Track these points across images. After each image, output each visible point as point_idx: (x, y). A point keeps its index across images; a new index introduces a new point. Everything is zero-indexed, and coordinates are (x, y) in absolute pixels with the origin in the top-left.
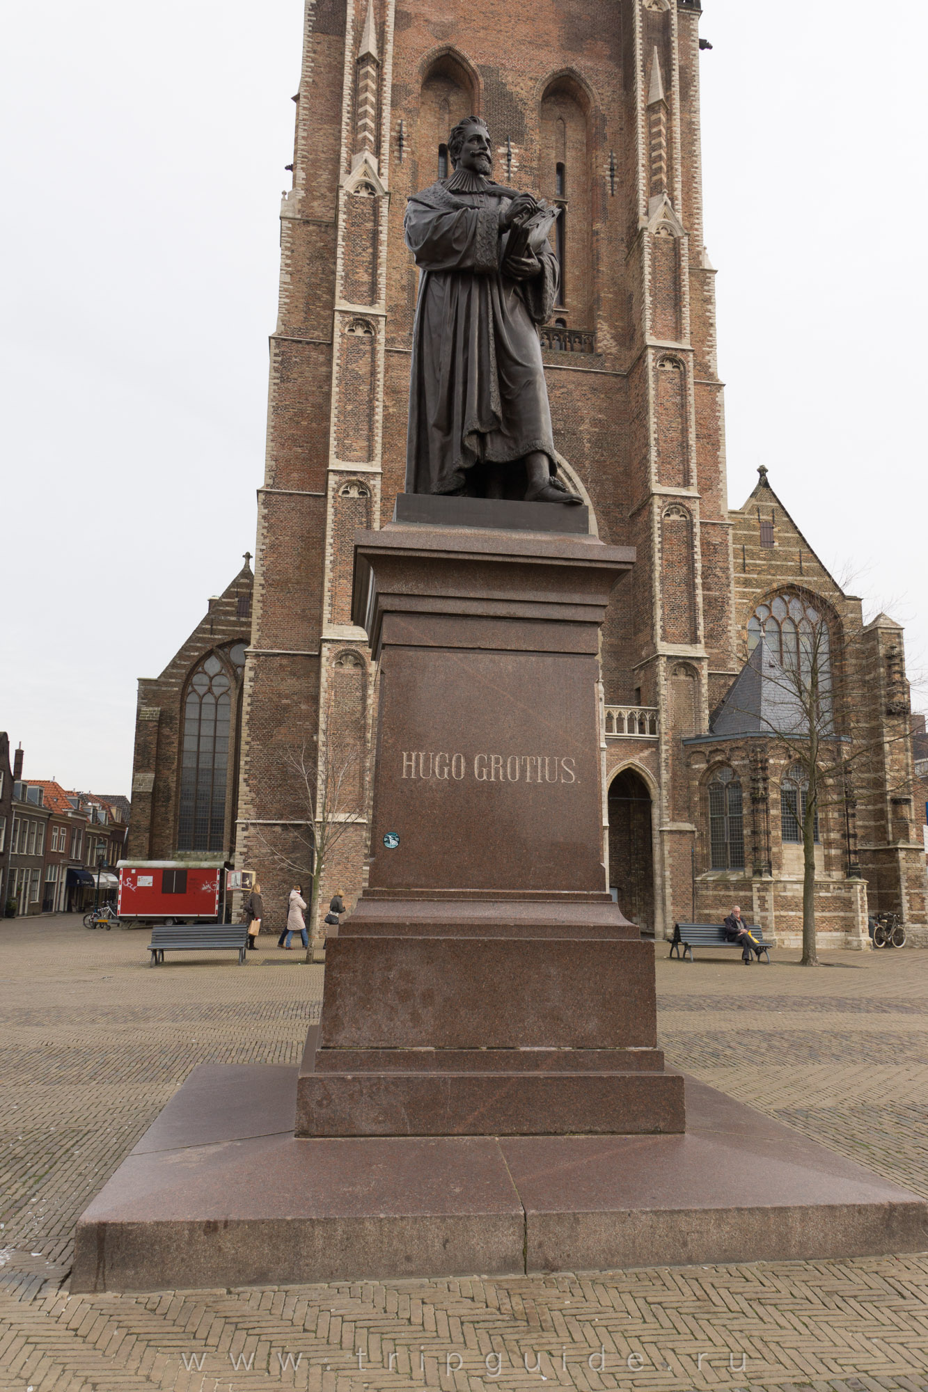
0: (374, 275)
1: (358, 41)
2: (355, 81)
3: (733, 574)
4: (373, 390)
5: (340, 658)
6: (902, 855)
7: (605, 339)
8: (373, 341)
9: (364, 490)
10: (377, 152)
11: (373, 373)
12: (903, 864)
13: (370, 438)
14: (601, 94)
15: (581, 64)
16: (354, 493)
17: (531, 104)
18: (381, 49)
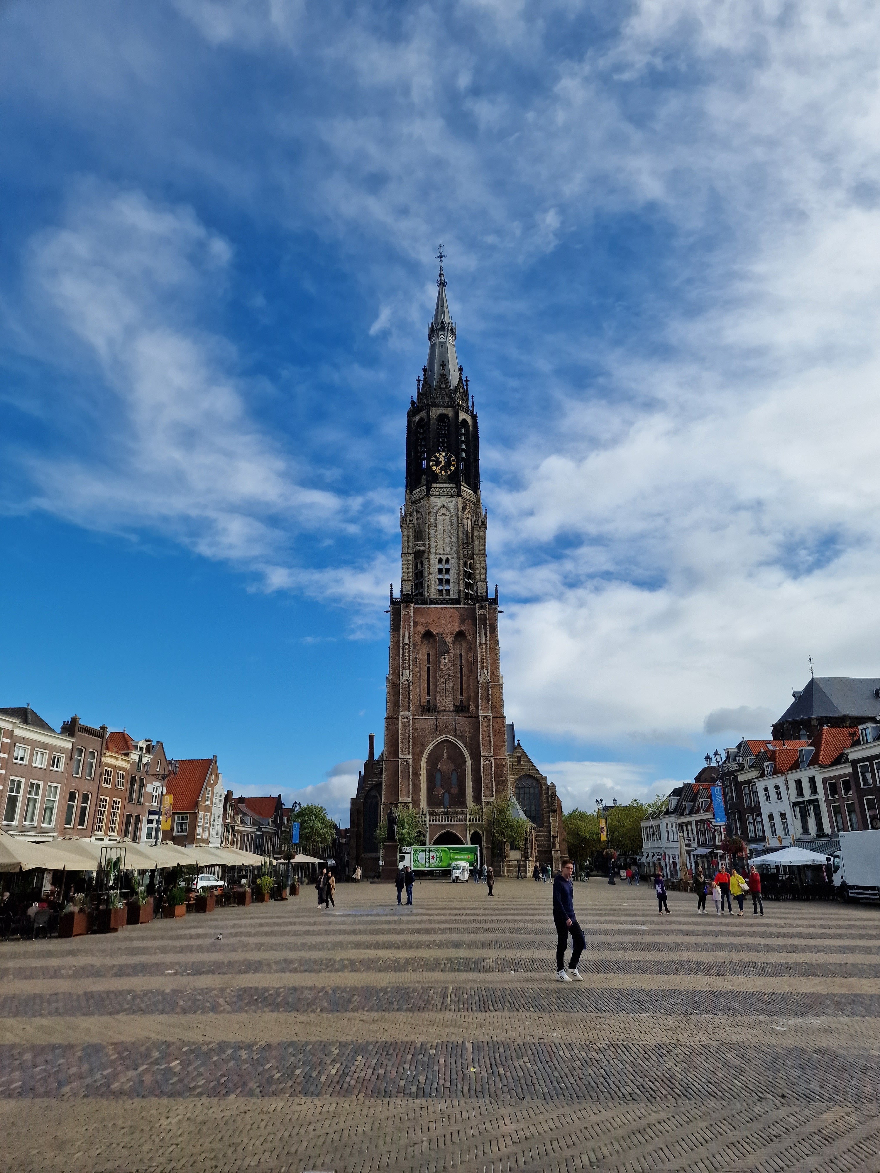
0: (409, 704)
1: (403, 639)
2: (403, 650)
3: (509, 772)
4: (409, 735)
5: (403, 806)
6: (553, 852)
7: (472, 708)
8: (409, 722)
9: (407, 762)
10: (409, 669)
11: (409, 731)
12: (553, 855)
13: (409, 748)
14: (469, 636)
15: (464, 628)
16: (405, 763)
17: (451, 642)
18: (409, 640)
